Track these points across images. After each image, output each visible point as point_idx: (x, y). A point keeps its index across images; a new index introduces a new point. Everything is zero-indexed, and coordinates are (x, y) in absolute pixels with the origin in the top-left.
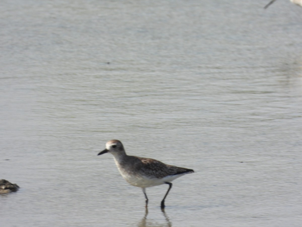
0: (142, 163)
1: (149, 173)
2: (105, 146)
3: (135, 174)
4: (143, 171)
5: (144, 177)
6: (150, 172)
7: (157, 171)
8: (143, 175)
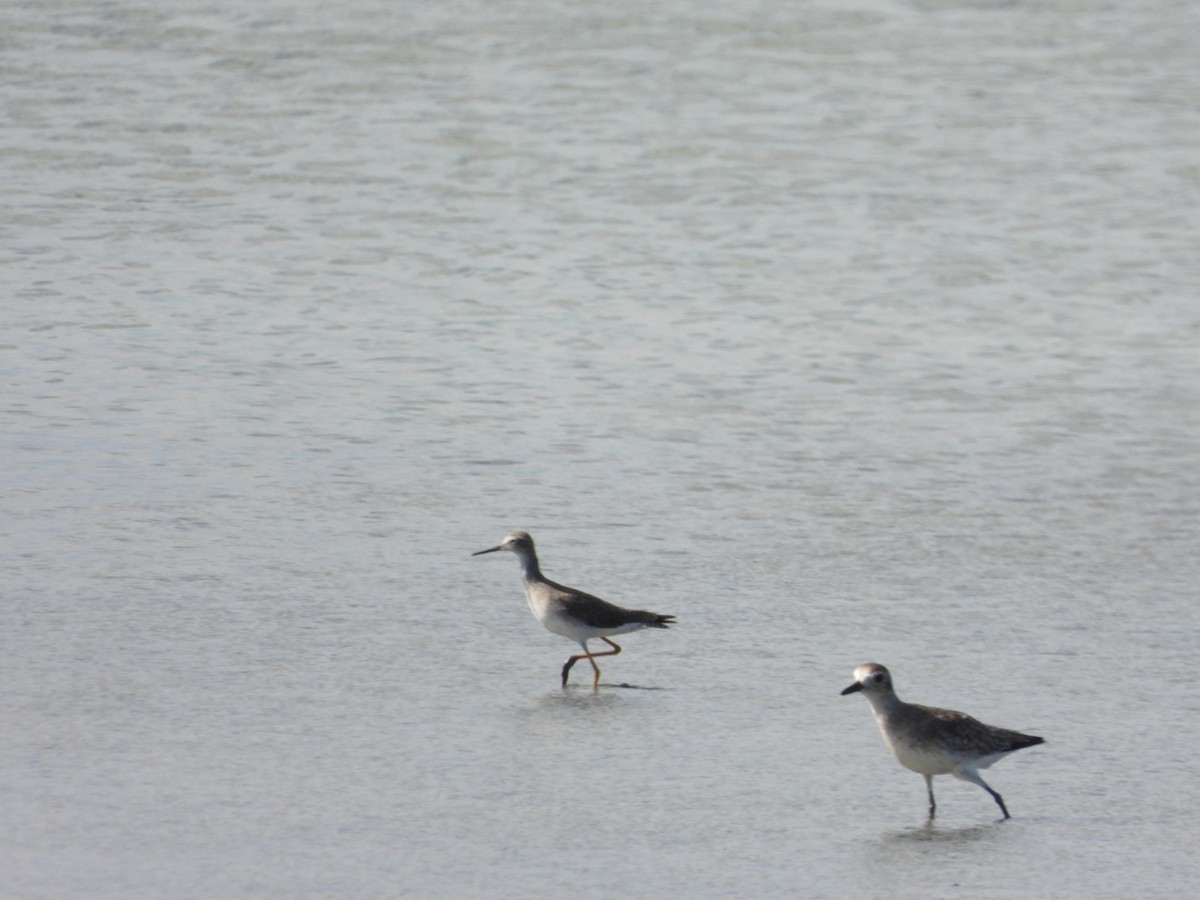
0: (940, 721)
1: (954, 744)
2: (852, 677)
3: (925, 747)
4: (943, 739)
5: (945, 752)
6: (957, 742)
7: (970, 740)
8: (943, 748)
